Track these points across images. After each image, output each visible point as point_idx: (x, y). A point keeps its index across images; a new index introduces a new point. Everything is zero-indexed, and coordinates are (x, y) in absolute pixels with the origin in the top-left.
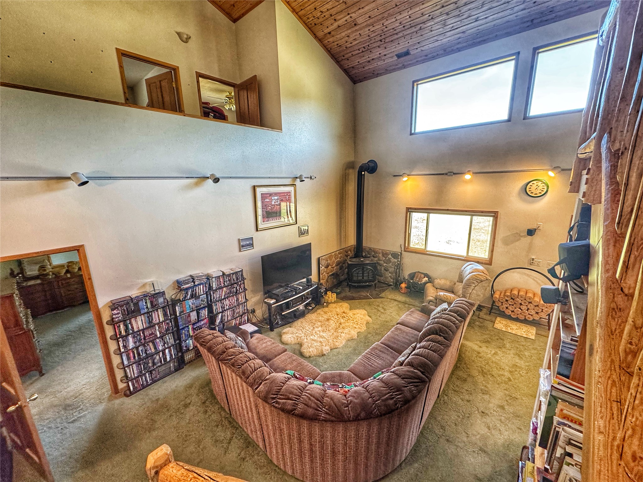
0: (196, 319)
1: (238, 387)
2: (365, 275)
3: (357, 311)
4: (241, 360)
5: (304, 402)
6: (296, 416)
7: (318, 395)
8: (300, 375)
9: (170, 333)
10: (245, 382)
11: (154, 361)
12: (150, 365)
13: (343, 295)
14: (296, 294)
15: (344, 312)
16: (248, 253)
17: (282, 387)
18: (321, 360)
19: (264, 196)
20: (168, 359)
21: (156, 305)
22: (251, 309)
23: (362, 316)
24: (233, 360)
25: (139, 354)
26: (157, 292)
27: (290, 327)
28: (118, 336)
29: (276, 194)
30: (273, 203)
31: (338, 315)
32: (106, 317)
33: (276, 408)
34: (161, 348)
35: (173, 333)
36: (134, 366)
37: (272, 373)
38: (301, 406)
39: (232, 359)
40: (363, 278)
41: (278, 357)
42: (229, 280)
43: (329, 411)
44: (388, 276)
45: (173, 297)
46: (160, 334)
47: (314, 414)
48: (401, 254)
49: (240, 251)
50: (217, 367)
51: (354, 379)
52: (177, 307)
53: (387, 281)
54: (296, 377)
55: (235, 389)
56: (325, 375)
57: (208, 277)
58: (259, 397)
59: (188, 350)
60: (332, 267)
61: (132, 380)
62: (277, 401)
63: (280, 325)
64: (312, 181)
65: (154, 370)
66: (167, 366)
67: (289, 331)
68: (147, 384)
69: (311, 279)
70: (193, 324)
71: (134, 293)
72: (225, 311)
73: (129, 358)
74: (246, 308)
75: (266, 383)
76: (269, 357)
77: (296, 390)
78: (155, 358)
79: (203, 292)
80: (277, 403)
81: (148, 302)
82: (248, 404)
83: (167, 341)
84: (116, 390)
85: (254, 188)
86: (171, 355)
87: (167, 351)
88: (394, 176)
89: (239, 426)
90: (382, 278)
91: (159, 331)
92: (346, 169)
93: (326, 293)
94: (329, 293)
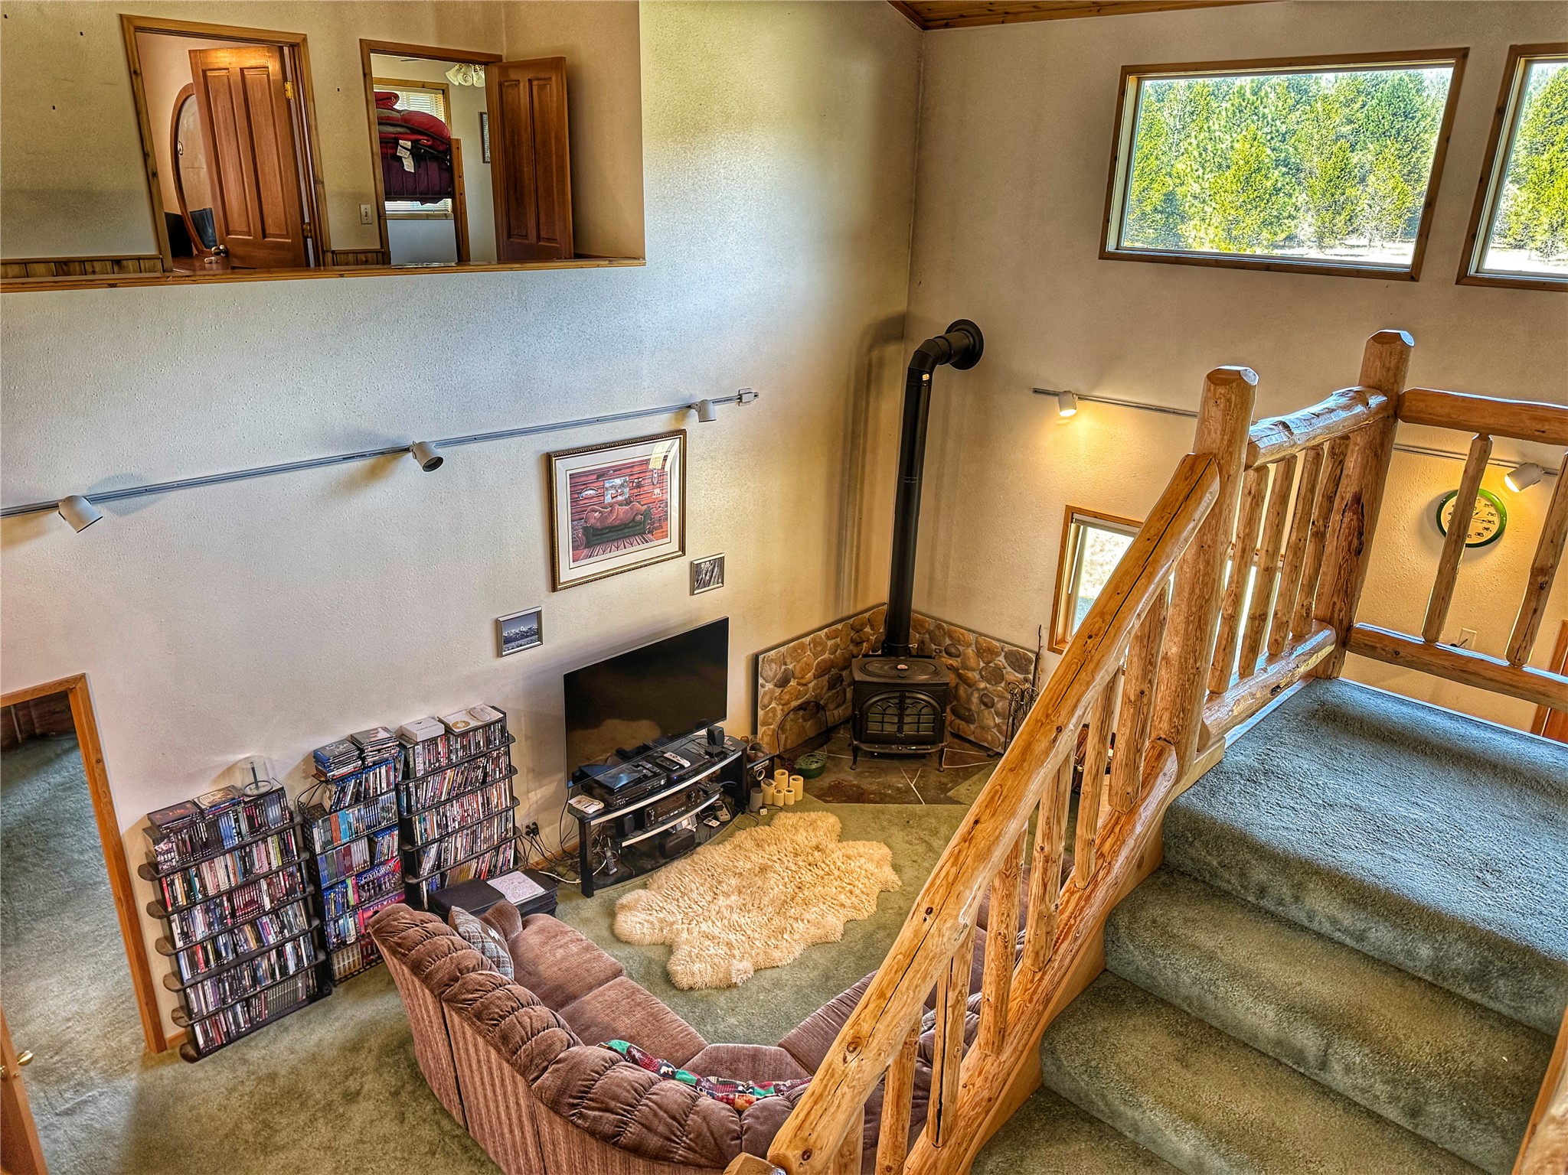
0: (365, 862)
1: (490, 1068)
2: (907, 720)
3: (861, 846)
4: (498, 1007)
5: (642, 1121)
6: (620, 1147)
7: (676, 1107)
8: (643, 1054)
9: (298, 901)
10: (508, 1061)
11: (255, 973)
12: (247, 982)
13: (827, 780)
14: (670, 784)
15: (817, 848)
16: (525, 659)
17: (596, 1081)
18: (722, 1000)
19: (577, 482)
20: (292, 969)
21: (261, 826)
22: (526, 822)
23: (871, 867)
24: (478, 1003)
25: (218, 955)
26: (263, 790)
27: (645, 886)
28: (170, 909)
29: (617, 470)
30: (608, 499)
31: (796, 855)
32: (136, 859)
33: (578, 1126)
34: (272, 939)
35: (305, 900)
36: (208, 984)
37: (576, 1044)
38: (633, 1128)
39: (475, 1000)
40: (900, 730)
41: (595, 992)
42: (463, 747)
43: (696, 1143)
44: (992, 724)
45: (303, 799)
46: (272, 902)
47: (661, 1147)
48: (1037, 659)
49: (499, 654)
50: (435, 1012)
51: (789, 1069)
52: (315, 831)
53: (986, 740)
54: (635, 1061)
55: (481, 1073)
56: (714, 1054)
57: (403, 740)
58: (541, 1099)
59: (344, 943)
60: (799, 684)
61: (202, 1020)
62: (581, 1113)
63: (612, 879)
64: (743, 408)
65: (254, 996)
66: (287, 988)
67: (637, 901)
68: (238, 1032)
69: (722, 732)
70: (356, 876)
71: (206, 793)
72: (448, 835)
73: (193, 965)
74: (511, 825)
75: (557, 1070)
76: (571, 989)
77: (628, 1091)
78: (259, 966)
79: (388, 785)
80: (581, 1116)
81: (241, 819)
82: (513, 1112)
83: (289, 922)
84: (159, 1042)
85: (548, 460)
86: (299, 958)
87: (289, 947)
88: (1036, 391)
89: (489, 1158)
90: (972, 727)
91: (270, 895)
92: (870, 349)
93: (770, 775)
94: (781, 776)
